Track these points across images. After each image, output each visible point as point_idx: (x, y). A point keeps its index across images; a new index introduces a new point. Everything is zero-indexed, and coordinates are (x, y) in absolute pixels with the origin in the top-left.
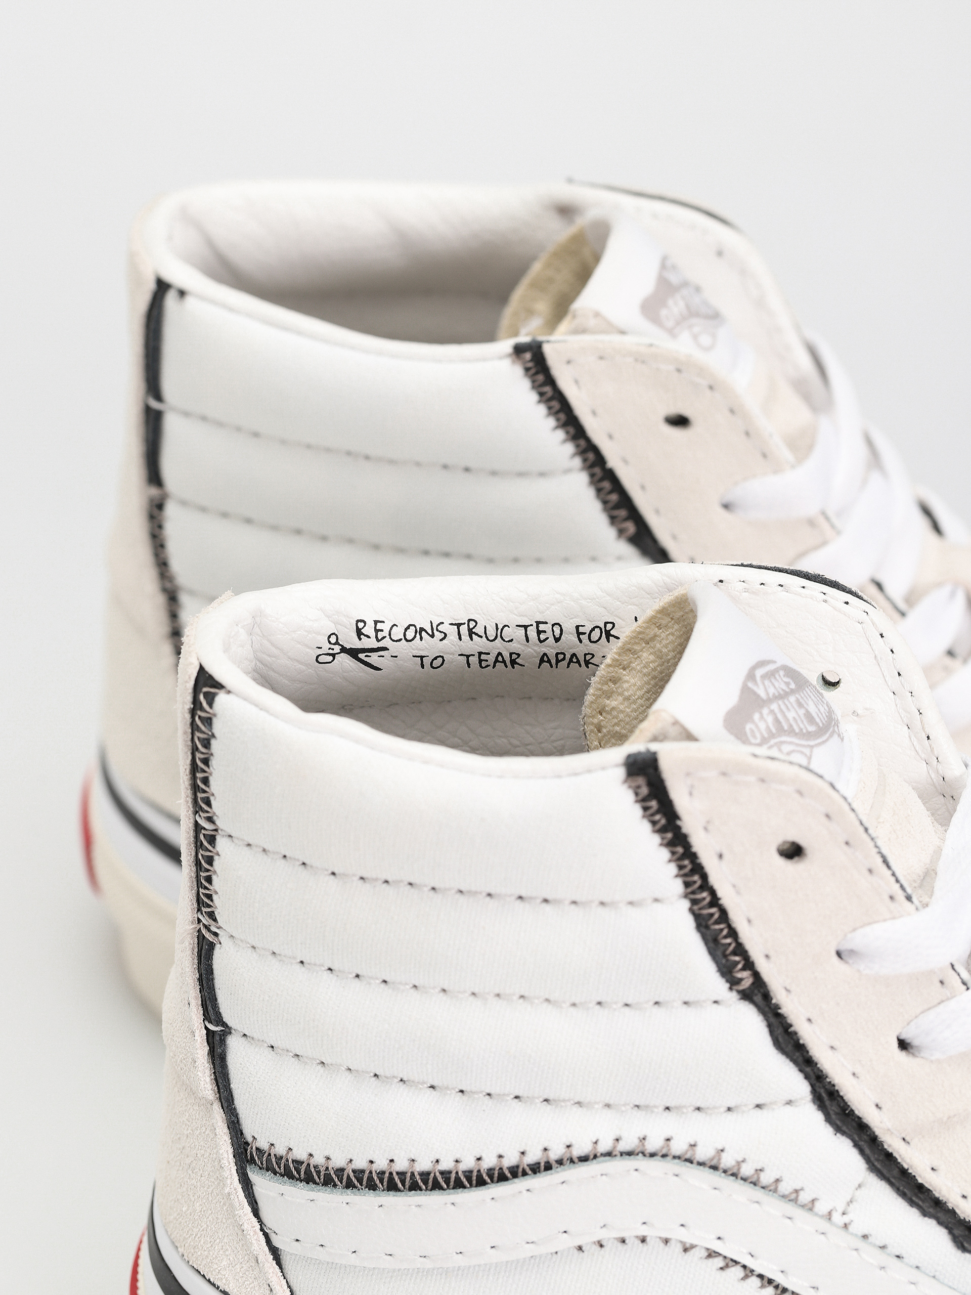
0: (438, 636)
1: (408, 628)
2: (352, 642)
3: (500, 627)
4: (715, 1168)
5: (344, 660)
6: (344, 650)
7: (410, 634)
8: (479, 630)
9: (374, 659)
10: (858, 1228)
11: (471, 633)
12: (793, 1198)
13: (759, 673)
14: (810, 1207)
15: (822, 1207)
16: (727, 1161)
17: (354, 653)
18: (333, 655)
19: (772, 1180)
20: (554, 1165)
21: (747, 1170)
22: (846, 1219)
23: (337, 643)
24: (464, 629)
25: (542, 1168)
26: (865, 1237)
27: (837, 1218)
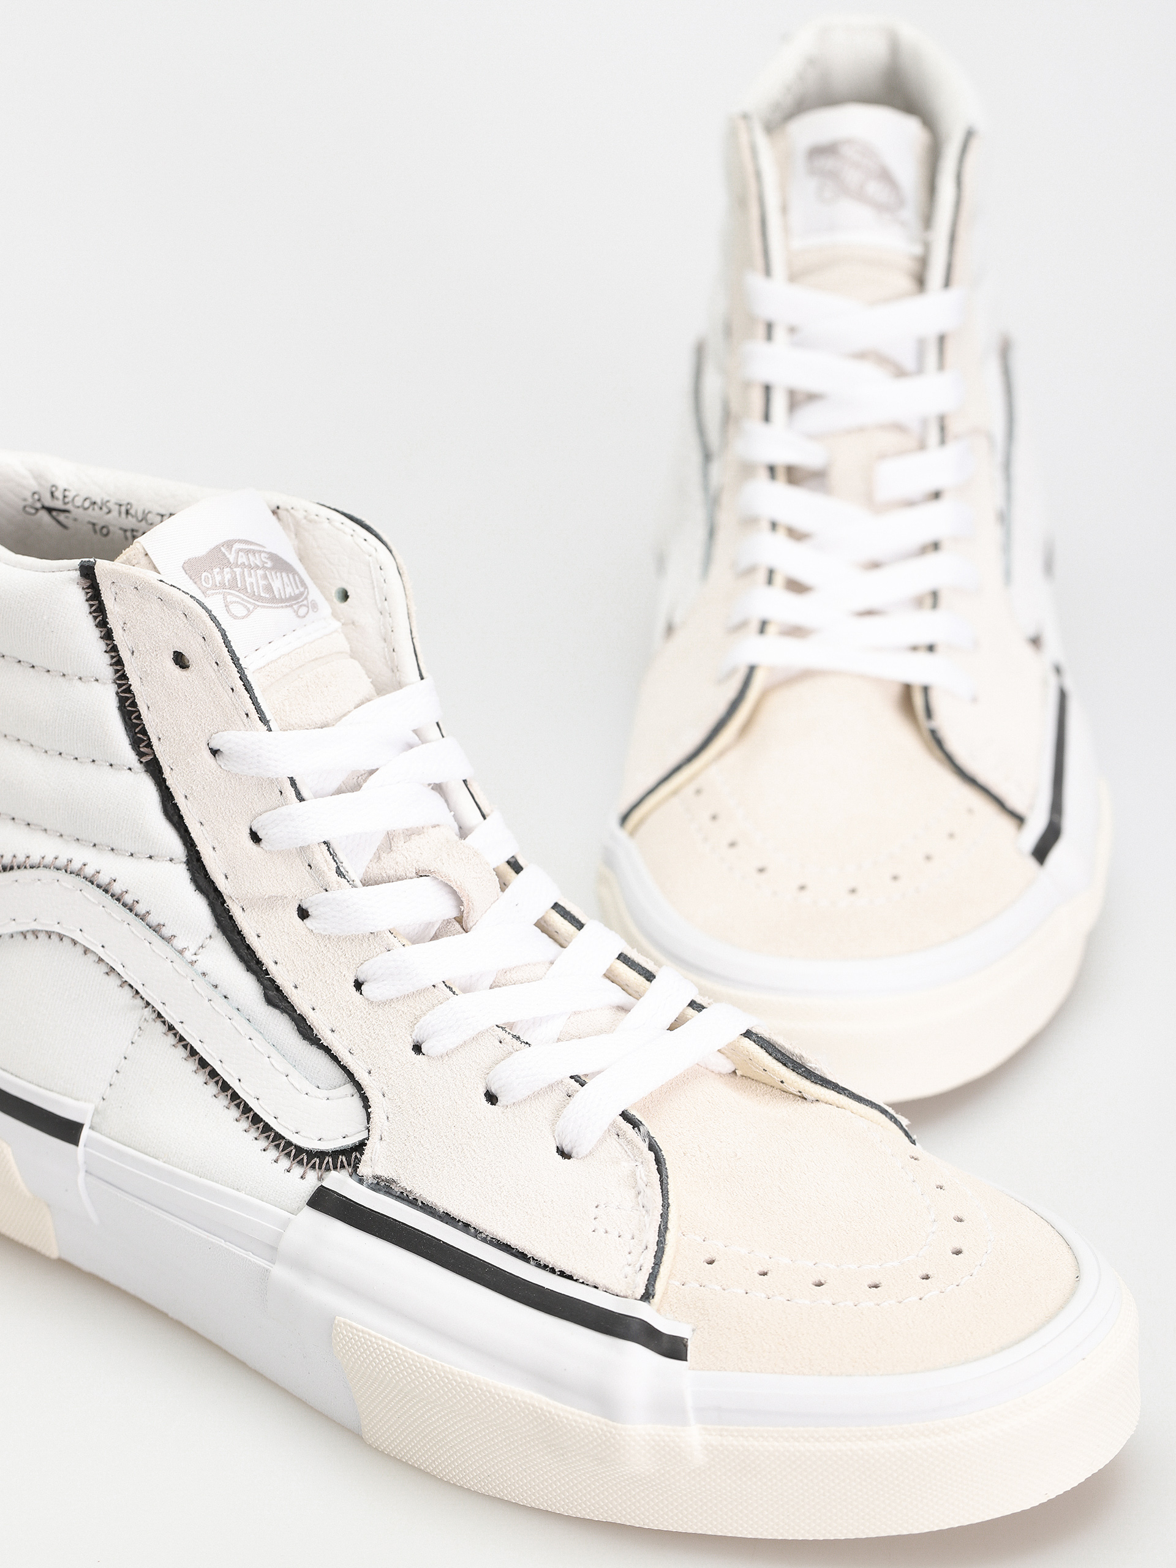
0: (105, 510)
1: (85, 500)
2: (49, 502)
3: (146, 512)
4: (106, 891)
5: (43, 514)
6: (44, 507)
7: (87, 504)
8: (132, 511)
9: (62, 517)
10: (200, 967)
11: (127, 512)
12: (156, 929)
13: (237, 546)
14: (168, 940)
15: (179, 943)
16: (117, 888)
17: (50, 510)
18: (37, 510)
19: (144, 912)
20: (16, 867)
21: (128, 899)
22: (194, 958)
23: (39, 500)
24: (123, 509)
25: (8, 869)
26: (204, 974)
27: (188, 955)
